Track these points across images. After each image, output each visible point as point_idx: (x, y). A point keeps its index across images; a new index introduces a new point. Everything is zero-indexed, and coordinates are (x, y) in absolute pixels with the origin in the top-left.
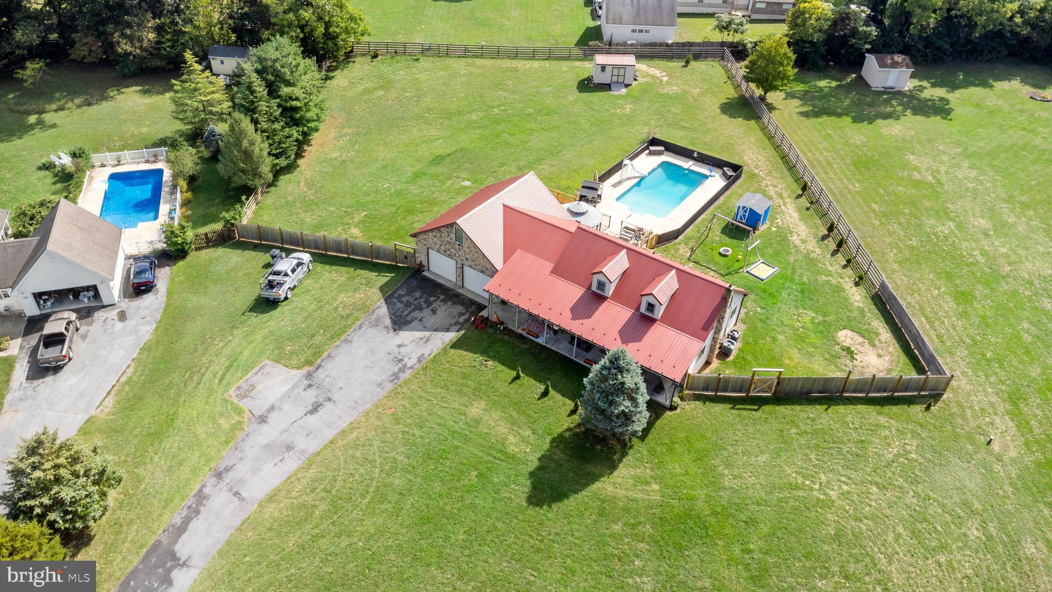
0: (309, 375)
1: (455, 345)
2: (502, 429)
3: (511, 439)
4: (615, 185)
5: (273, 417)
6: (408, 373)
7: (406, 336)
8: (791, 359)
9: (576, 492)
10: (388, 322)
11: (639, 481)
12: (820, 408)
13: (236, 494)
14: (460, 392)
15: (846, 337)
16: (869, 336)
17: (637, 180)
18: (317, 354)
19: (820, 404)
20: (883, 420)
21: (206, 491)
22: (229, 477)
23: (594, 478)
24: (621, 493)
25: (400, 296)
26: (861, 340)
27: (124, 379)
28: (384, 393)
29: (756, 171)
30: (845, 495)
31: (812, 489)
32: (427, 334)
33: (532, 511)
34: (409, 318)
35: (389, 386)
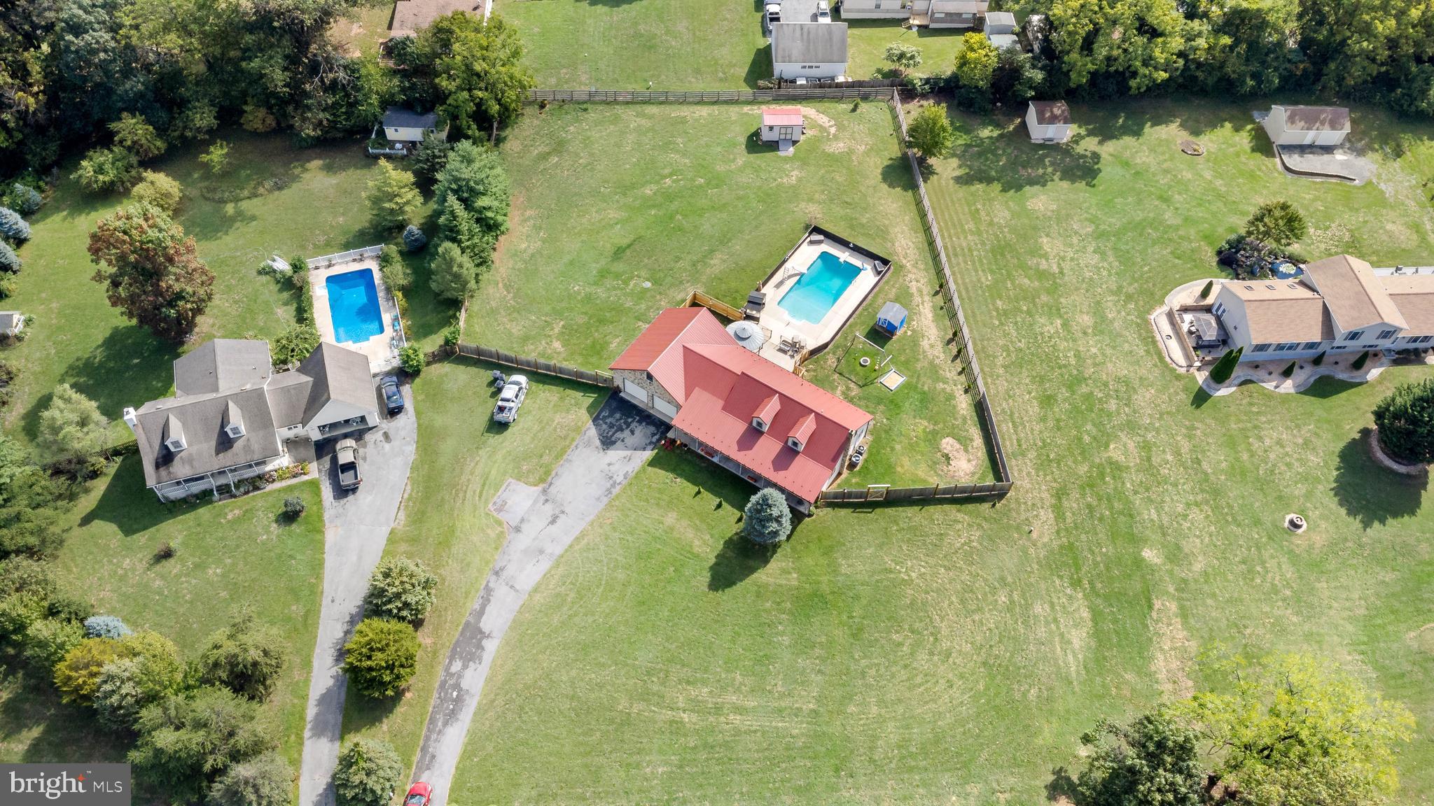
0: (545, 491)
1: (652, 463)
2: (690, 534)
3: (697, 543)
4: (778, 286)
5: (524, 527)
6: (618, 487)
7: (615, 454)
8: (902, 466)
9: (741, 580)
10: (598, 443)
11: (785, 571)
12: (917, 508)
13: (512, 587)
14: (658, 504)
15: (948, 444)
16: (964, 442)
17: (798, 277)
18: (548, 473)
19: (917, 505)
20: (960, 516)
21: (491, 585)
22: (505, 574)
23: (752, 570)
24: (771, 580)
25: (605, 417)
26: (958, 446)
27: (406, 496)
28: (601, 506)
29: (904, 261)
30: (922, 575)
31: (900, 572)
32: (628, 453)
33: (712, 595)
34: (613, 439)
35: (605, 500)
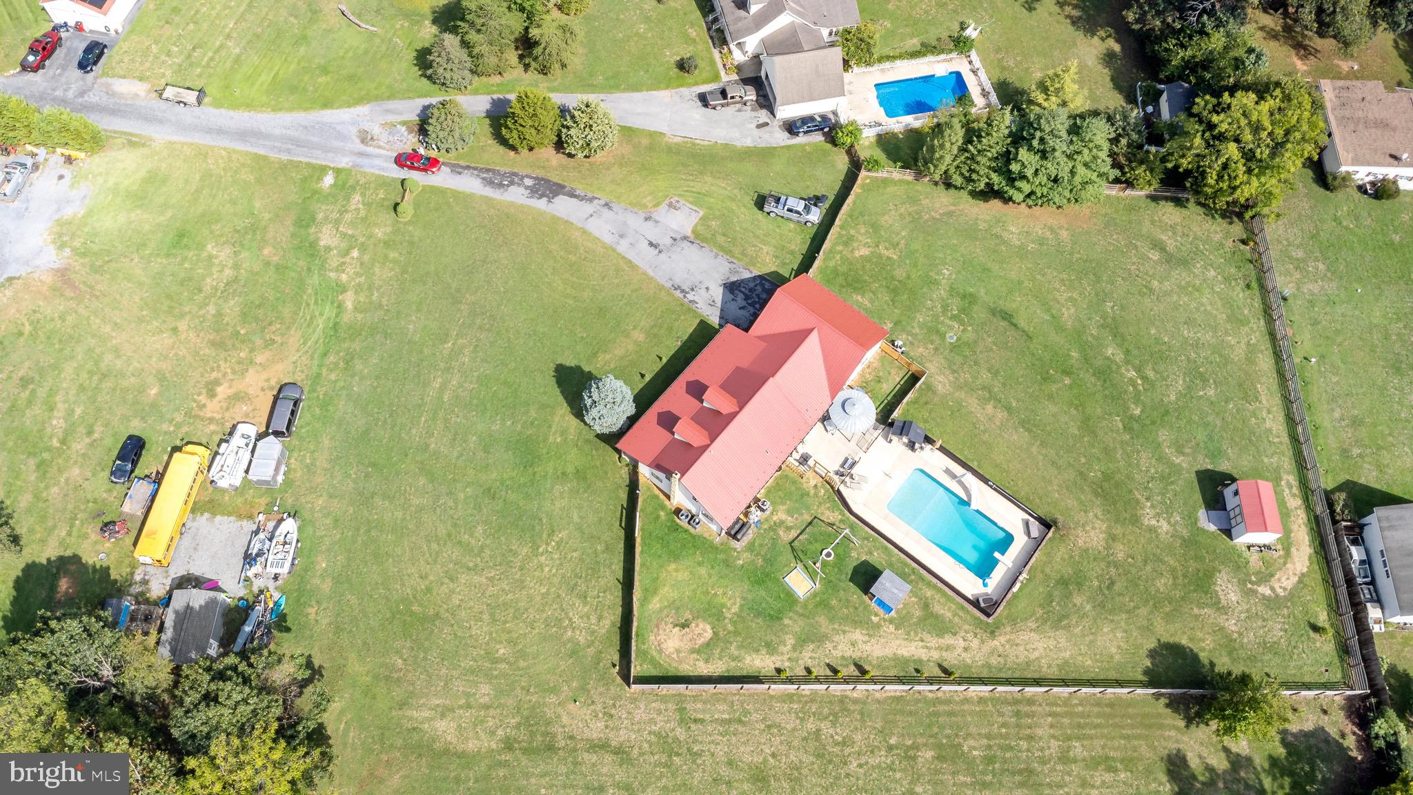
0: (685, 238)
1: (703, 323)
2: (619, 352)
3: (608, 357)
4: (948, 472)
5: (650, 223)
6: (681, 295)
7: (718, 293)
8: (677, 570)
9: (562, 392)
10: (734, 279)
12: (621, 577)
13: (591, 216)
14: (655, 326)
15: (704, 631)
17: (966, 499)
18: (705, 240)
19: (624, 577)
20: (607, 623)
21: (596, 201)
22: (605, 210)
25: (763, 285)
27: (698, 141)
28: (662, 281)
32: (719, 304)
34: (737, 292)
35: (669, 285)
